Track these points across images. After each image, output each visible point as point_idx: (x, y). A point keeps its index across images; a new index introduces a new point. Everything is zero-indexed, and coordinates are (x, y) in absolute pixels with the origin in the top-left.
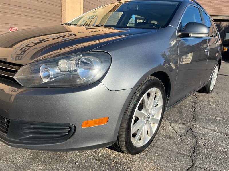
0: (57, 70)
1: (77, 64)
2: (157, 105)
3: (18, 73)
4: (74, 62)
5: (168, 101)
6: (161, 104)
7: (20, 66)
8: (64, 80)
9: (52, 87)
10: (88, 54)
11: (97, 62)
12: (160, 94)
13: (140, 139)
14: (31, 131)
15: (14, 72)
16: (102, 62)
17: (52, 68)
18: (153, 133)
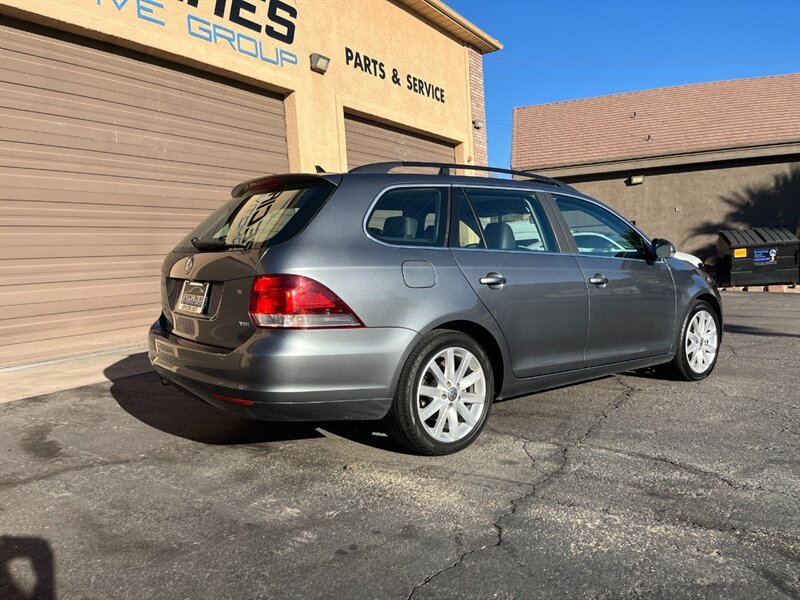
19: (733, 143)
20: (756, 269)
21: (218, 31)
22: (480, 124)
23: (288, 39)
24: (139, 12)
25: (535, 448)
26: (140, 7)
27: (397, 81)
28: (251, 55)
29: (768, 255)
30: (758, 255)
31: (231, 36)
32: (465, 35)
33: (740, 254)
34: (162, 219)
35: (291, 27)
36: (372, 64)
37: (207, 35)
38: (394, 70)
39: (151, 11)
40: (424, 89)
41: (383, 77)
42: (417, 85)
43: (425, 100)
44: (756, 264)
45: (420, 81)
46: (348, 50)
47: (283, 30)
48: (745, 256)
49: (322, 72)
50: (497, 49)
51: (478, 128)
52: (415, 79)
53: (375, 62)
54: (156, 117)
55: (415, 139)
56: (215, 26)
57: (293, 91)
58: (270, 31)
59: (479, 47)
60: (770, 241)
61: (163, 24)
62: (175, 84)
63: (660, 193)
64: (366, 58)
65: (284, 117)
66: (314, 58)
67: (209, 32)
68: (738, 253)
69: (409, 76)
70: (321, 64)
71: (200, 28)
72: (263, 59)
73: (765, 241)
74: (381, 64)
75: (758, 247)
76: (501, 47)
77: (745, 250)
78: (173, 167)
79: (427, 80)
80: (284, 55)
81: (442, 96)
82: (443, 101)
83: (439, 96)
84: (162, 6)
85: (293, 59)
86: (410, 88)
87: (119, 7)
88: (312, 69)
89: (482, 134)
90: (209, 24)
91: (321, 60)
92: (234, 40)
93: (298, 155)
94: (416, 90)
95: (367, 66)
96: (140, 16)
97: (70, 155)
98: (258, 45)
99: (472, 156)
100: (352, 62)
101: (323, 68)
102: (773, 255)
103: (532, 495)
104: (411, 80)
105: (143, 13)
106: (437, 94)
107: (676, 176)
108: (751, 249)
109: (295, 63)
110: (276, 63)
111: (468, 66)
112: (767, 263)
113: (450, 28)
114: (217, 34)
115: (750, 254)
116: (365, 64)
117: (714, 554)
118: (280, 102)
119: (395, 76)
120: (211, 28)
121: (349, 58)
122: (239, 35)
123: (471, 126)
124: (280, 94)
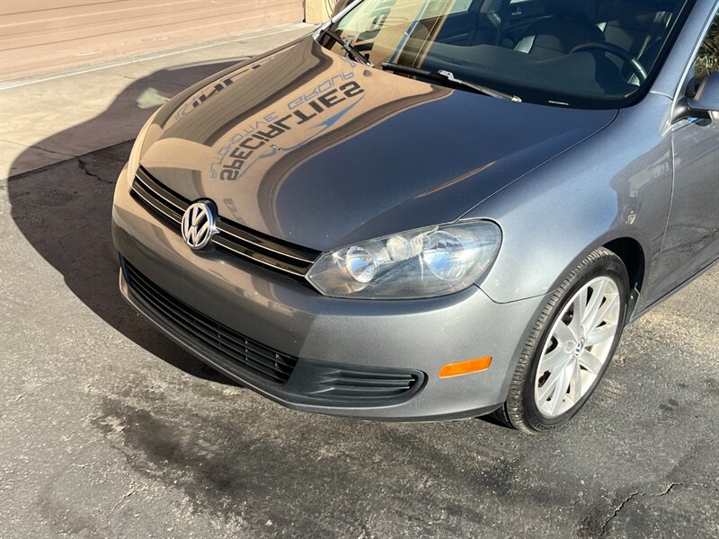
2: (603, 323)
5: (636, 298)
6: (613, 322)
12: (614, 297)
13: (549, 399)
18: (582, 395)
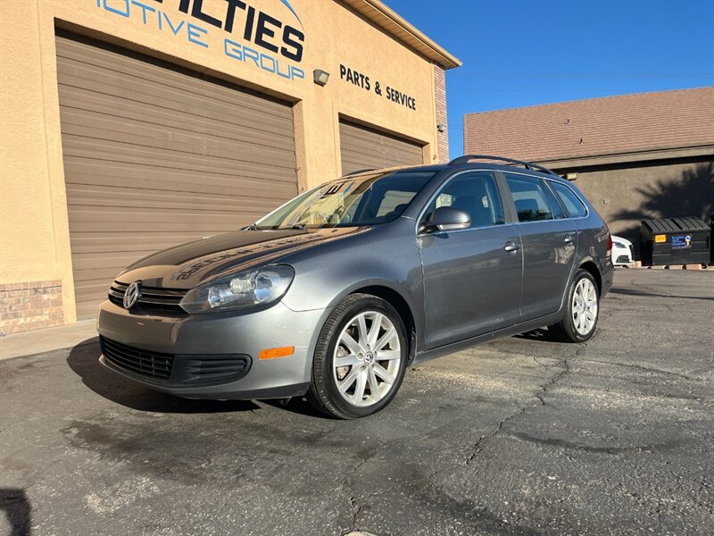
0: (229, 293)
1: (253, 283)
3: (182, 300)
4: (249, 281)
5: (415, 338)
6: (396, 349)
7: (187, 290)
8: (236, 302)
9: (223, 311)
10: (266, 270)
11: (275, 278)
14: (199, 370)
15: (179, 299)
16: (282, 277)
17: (223, 289)
18: (381, 398)
19: (652, 146)
20: (674, 252)
21: (247, 52)
22: (443, 128)
23: (298, 58)
24: (189, 36)
25: (543, 361)
26: (190, 33)
27: (379, 92)
28: (270, 70)
29: (684, 241)
30: (675, 240)
31: (255, 55)
32: (432, 54)
33: (660, 239)
34: (202, 202)
35: (300, 48)
36: (360, 78)
37: (238, 55)
38: (377, 83)
39: (198, 36)
40: (400, 99)
41: (368, 89)
42: (394, 96)
43: (400, 108)
44: (674, 248)
45: (397, 92)
46: (342, 67)
47: (294, 51)
48: (664, 241)
49: (322, 84)
50: (457, 65)
51: (441, 131)
52: (393, 90)
53: (362, 77)
54: (199, 120)
55: (392, 140)
56: (245, 48)
57: (301, 100)
58: (284, 52)
59: (442, 64)
60: (685, 229)
61: (207, 46)
62: (213, 94)
63: (591, 188)
64: (355, 73)
65: (293, 121)
66: (317, 73)
67: (240, 53)
68: (659, 239)
69: (388, 88)
70: (322, 78)
71: (234, 50)
72: (279, 74)
73: (681, 228)
74: (367, 78)
75: (676, 234)
76: (460, 64)
77: (664, 236)
78: (212, 161)
79: (402, 91)
80: (295, 71)
81: (414, 104)
82: (414, 109)
83: (411, 105)
84: (206, 32)
85: (301, 74)
86: (389, 98)
87: (175, 32)
88: (315, 82)
89: (444, 136)
90: (239, 46)
91: (322, 75)
92: (257, 59)
93: (304, 152)
94: (393, 100)
95: (357, 79)
96: (190, 40)
97: (137, 150)
98: (275, 63)
99: (437, 154)
100: (345, 77)
101: (324, 81)
102: (688, 241)
103: (553, 382)
104: (390, 91)
105: (192, 37)
106: (410, 102)
107: (605, 173)
108: (669, 235)
109: (303, 77)
110: (288, 77)
111: (433, 79)
112: (683, 247)
113: (420, 49)
114: (245, 55)
115: (669, 240)
116: (355, 78)
117: (686, 408)
118: (289, 109)
119: (377, 87)
120: (241, 49)
121: (343, 73)
122: (262, 55)
123: (436, 129)
124: (290, 102)
